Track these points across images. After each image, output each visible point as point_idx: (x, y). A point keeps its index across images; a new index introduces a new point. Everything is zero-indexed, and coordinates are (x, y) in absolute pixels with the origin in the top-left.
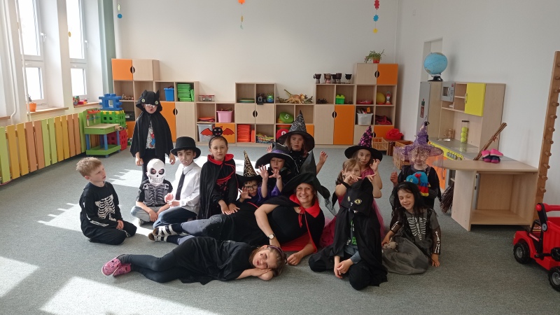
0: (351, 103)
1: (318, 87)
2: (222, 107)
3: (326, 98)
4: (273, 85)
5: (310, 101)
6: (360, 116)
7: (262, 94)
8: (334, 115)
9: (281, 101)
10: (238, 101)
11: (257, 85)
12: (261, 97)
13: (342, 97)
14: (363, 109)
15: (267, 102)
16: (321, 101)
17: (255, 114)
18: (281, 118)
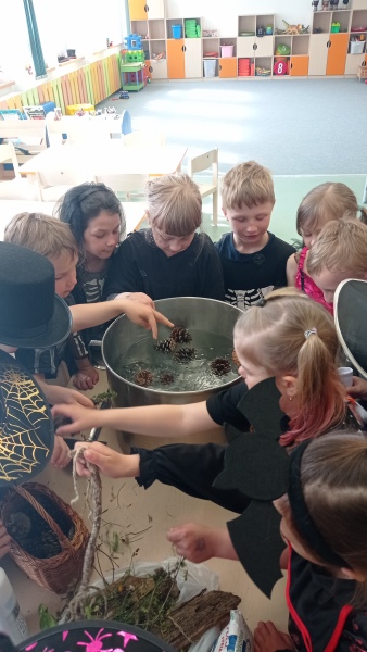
0: (346, 31)
1: (316, 16)
2: (225, 42)
3: (322, 27)
4: (272, 16)
5: (306, 31)
6: (353, 44)
7: (261, 26)
8: (329, 44)
9: (279, 32)
10: (240, 35)
11: (258, 17)
12: (260, 30)
13: (338, 25)
14: (357, 37)
15: (266, 34)
16: (317, 31)
17: (255, 47)
18: (279, 50)
